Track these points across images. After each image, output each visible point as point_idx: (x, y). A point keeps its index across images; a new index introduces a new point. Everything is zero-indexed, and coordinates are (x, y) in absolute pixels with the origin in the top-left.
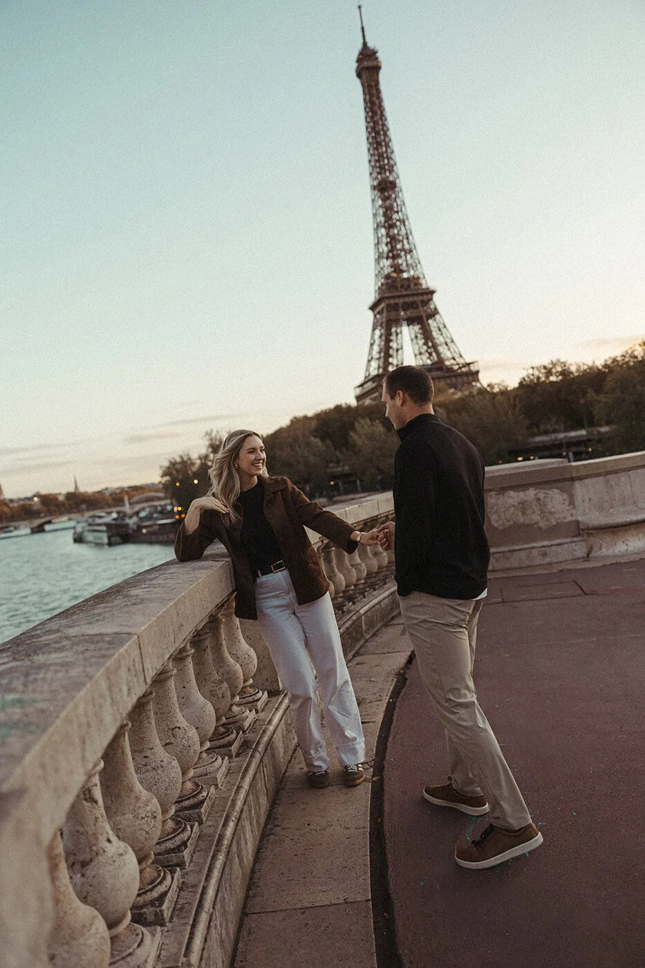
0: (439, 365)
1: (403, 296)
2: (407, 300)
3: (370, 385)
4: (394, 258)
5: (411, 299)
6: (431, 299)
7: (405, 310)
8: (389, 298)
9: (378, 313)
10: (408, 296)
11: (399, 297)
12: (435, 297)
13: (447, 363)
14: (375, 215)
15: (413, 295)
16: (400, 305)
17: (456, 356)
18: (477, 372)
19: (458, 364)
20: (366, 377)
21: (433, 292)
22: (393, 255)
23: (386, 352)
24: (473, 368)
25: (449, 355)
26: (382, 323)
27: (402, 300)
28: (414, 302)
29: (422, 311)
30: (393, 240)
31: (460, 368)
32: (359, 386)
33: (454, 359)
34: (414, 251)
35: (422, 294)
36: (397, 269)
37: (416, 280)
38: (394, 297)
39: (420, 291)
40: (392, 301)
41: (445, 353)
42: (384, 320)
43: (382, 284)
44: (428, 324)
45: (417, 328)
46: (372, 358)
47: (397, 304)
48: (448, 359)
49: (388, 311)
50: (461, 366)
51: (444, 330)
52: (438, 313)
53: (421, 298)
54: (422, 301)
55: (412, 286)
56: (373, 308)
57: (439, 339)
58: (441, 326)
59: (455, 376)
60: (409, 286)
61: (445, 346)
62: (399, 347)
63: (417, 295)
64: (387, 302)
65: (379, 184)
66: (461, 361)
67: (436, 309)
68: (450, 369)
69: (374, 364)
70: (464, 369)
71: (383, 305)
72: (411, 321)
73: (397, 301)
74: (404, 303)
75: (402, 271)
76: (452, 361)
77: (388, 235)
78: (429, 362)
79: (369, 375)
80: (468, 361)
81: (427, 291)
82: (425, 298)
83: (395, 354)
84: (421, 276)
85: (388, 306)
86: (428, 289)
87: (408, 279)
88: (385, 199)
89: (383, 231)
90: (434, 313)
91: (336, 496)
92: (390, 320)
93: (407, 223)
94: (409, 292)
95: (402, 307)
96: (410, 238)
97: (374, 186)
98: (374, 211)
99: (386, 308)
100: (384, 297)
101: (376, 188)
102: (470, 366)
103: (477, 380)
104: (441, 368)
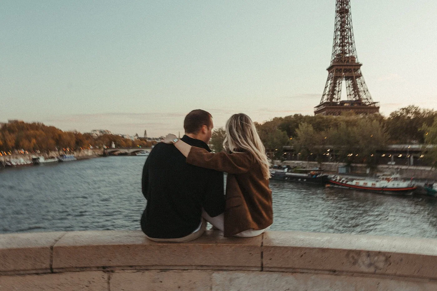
0: (359, 102)
1: (345, 65)
2: (346, 67)
3: (322, 107)
4: (343, 46)
5: (349, 67)
6: (359, 69)
7: (344, 72)
9: (331, 72)
10: (348, 65)
11: (343, 66)
12: (361, 67)
13: (363, 101)
14: (336, 25)
16: (343, 69)
17: (369, 98)
18: (379, 108)
19: (369, 102)
20: (320, 103)
21: (361, 65)
22: (342, 45)
23: (333, 92)
24: (377, 105)
25: (365, 97)
26: (332, 77)
28: (350, 69)
29: (354, 74)
30: (343, 38)
31: (369, 104)
32: (317, 107)
33: (367, 99)
34: (354, 44)
36: (344, 52)
37: (353, 58)
39: (354, 64)
40: (339, 68)
41: (363, 96)
42: (333, 76)
43: (335, 58)
44: (356, 81)
45: (350, 82)
46: (325, 94)
47: (341, 69)
48: (364, 99)
49: (336, 72)
51: (364, 85)
52: (362, 76)
53: (354, 67)
54: (354, 69)
55: (350, 61)
56: (329, 69)
57: (361, 89)
58: (363, 83)
59: (367, 108)
61: (363, 93)
62: (340, 90)
64: (336, 67)
65: (340, 10)
66: (371, 101)
67: (361, 73)
68: (364, 105)
69: (326, 97)
70: (372, 105)
71: (334, 69)
72: (347, 78)
73: (341, 67)
74: (345, 69)
75: (346, 53)
76: (366, 101)
77: (341, 35)
78: (354, 99)
79: (323, 102)
80: (374, 101)
82: (356, 68)
83: (337, 93)
84: (356, 57)
85: (337, 69)
86: (358, 63)
87: (348, 57)
88: (341, 18)
89: (339, 33)
90: (360, 76)
91: (286, 160)
92: (337, 76)
93: (351, 30)
94: (348, 64)
95: (344, 71)
96: (352, 37)
97: (337, 11)
98: (336, 23)
99: (336, 70)
100: (335, 65)
101: (338, 12)
102: (375, 104)
103: (378, 111)
104: (360, 104)
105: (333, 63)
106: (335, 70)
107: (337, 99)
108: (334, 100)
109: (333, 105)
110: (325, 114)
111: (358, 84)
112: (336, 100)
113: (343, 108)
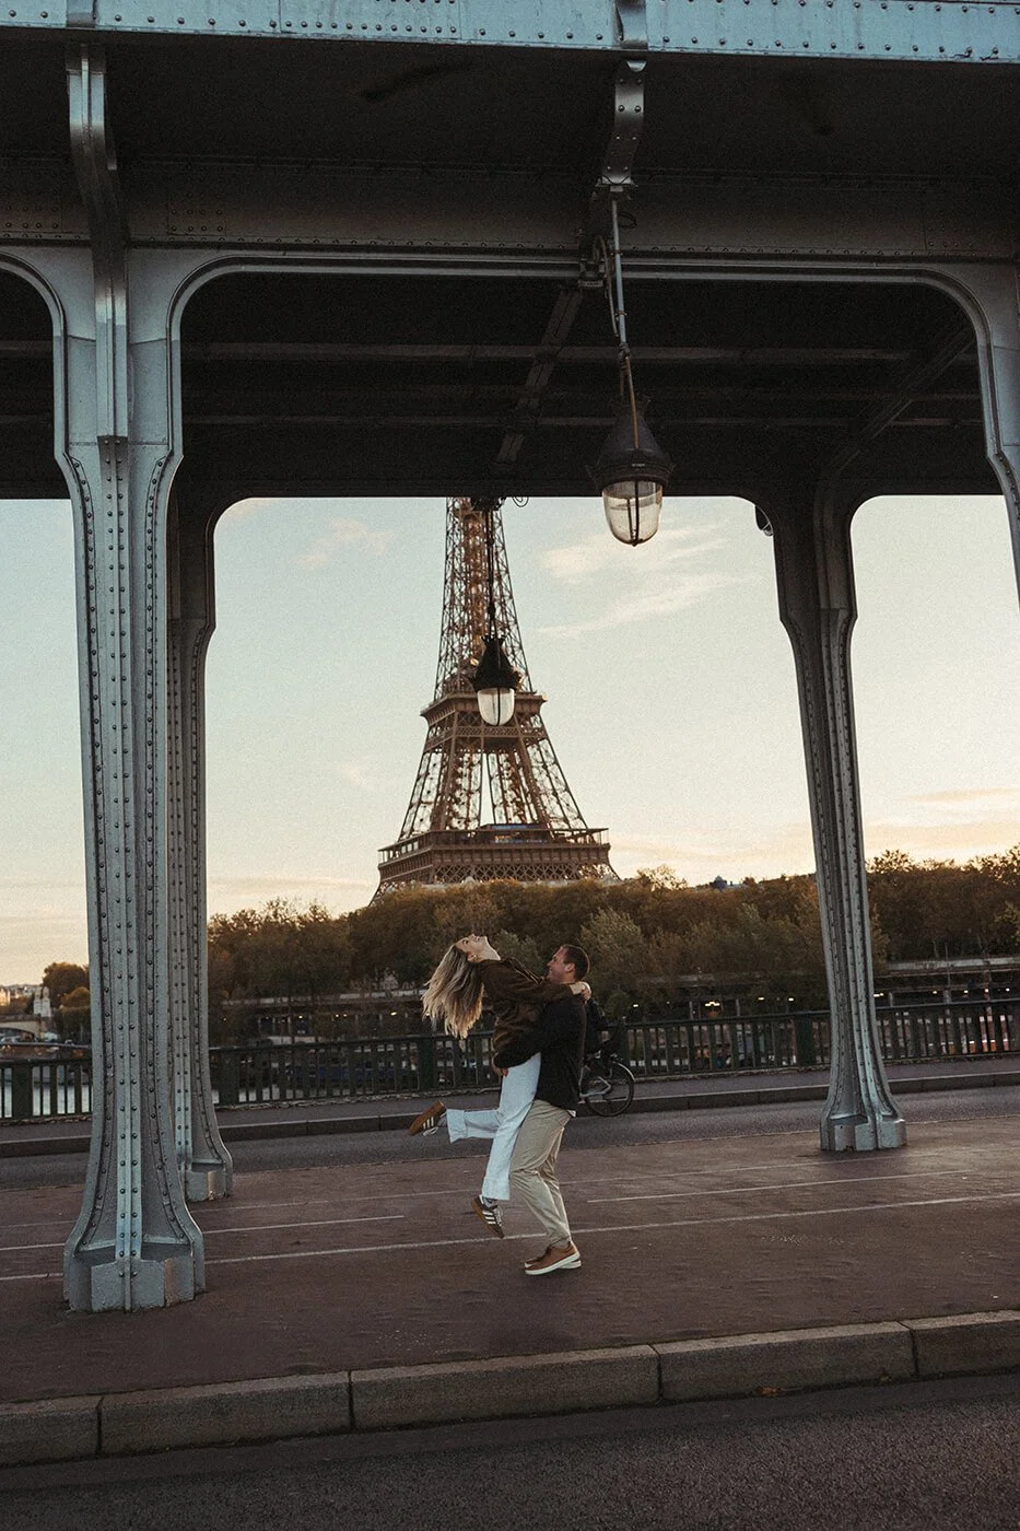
0: (540, 828)
3: (411, 850)
4: (478, 633)
6: (536, 713)
8: (463, 700)
9: (441, 724)
12: (544, 705)
13: (554, 826)
14: (450, 557)
17: (571, 817)
18: (607, 847)
19: (572, 830)
20: (402, 834)
21: (540, 701)
22: (477, 628)
23: (449, 793)
24: (599, 839)
25: (558, 812)
26: (448, 743)
29: (521, 731)
31: (573, 837)
32: (388, 849)
33: (566, 820)
38: (472, 701)
40: (469, 707)
41: (552, 807)
42: (453, 737)
43: (453, 676)
44: (526, 755)
45: (503, 757)
46: (420, 802)
47: (477, 714)
49: (461, 723)
50: (575, 833)
51: (553, 769)
52: (545, 736)
54: (521, 714)
56: (428, 714)
57: (543, 782)
58: (549, 761)
59: (568, 850)
61: (552, 797)
62: (474, 787)
64: (461, 707)
66: (580, 825)
67: (543, 729)
68: (560, 839)
69: (425, 812)
70: (582, 840)
71: (452, 711)
72: (493, 746)
73: (477, 707)
76: (563, 824)
77: (467, 595)
78: (516, 820)
79: (412, 830)
80: (589, 827)
81: (529, 697)
82: (530, 709)
83: (464, 799)
84: (523, 671)
86: (533, 693)
89: (459, 587)
90: (539, 736)
92: (464, 739)
93: (505, 579)
96: (509, 604)
97: (455, 511)
98: (450, 550)
99: (459, 718)
100: (456, 699)
101: (460, 512)
102: (595, 835)
103: (607, 863)
104: (545, 834)
105: (446, 690)
106: (456, 716)
107: (467, 821)
108: (455, 823)
109: (457, 842)
111: (534, 764)
112: (463, 821)
113: (490, 851)
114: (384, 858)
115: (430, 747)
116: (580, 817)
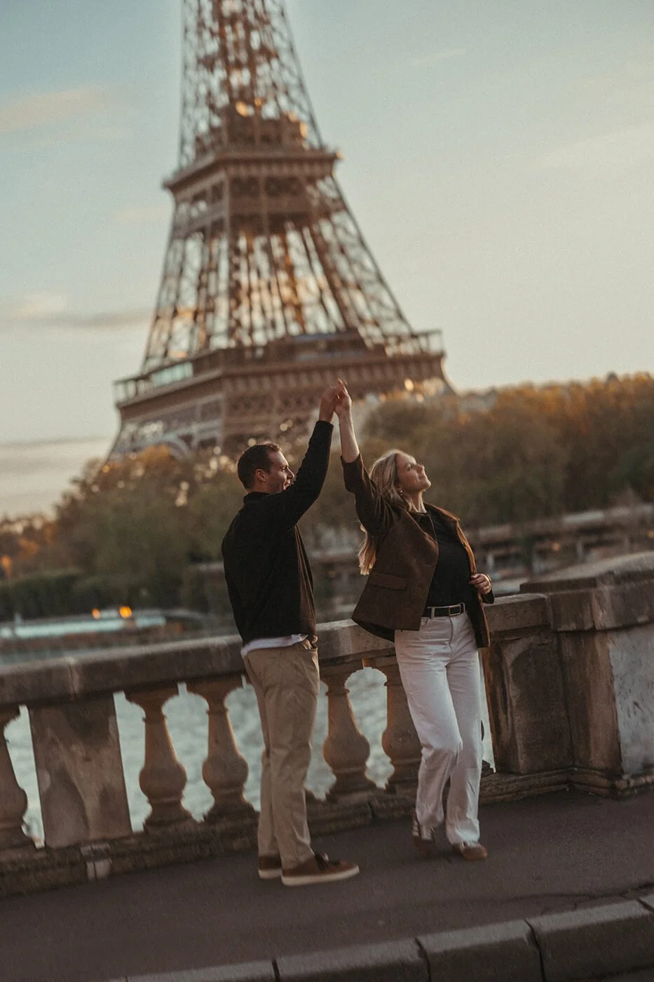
0: (342, 338)
1: (269, 162)
2: (275, 171)
5: (286, 171)
6: (330, 175)
7: (272, 195)
8: (237, 162)
9: (199, 199)
10: (279, 162)
11: (258, 162)
12: (339, 169)
15: (290, 161)
16: (262, 183)
17: (388, 317)
18: (440, 357)
21: (333, 159)
24: (434, 345)
25: (370, 311)
27: (264, 172)
28: (293, 179)
33: (375, 322)
35: (311, 161)
38: (248, 162)
39: (301, 154)
40: (243, 172)
47: (253, 181)
49: (234, 195)
51: (360, 253)
52: (344, 207)
53: (307, 170)
55: (286, 140)
58: (352, 241)
60: (279, 139)
63: (301, 161)
64: (232, 171)
66: (400, 327)
67: (340, 196)
71: (220, 177)
73: (254, 171)
74: (271, 180)
75: (263, 102)
81: (319, 153)
82: (317, 169)
84: (304, 117)
85: (235, 182)
86: (322, 148)
87: (274, 121)
90: (335, 206)
92: (241, 217)
94: (279, 154)
95: (267, 188)
99: (232, 187)
100: (224, 160)
102: (423, 341)
103: (441, 376)
104: (358, 343)
105: (201, 149)
110: (224, 407)
113: (296, 372)
114: (122, 394)
115: (180, 232)
116: (400, 316)
